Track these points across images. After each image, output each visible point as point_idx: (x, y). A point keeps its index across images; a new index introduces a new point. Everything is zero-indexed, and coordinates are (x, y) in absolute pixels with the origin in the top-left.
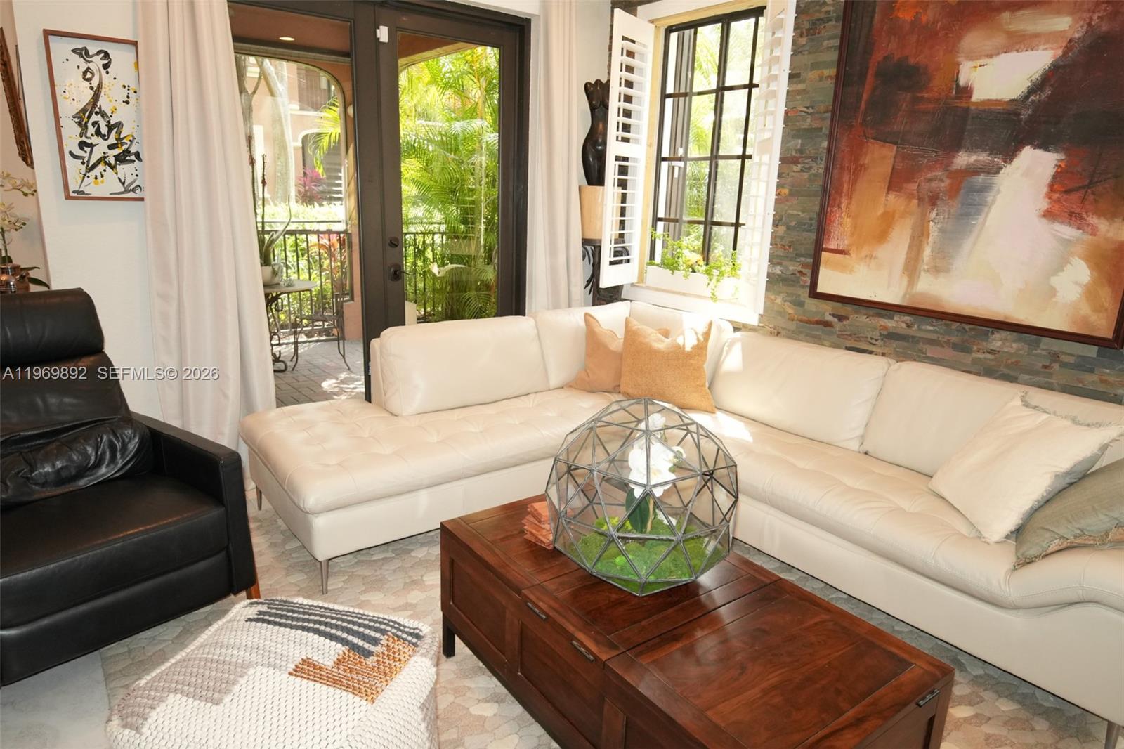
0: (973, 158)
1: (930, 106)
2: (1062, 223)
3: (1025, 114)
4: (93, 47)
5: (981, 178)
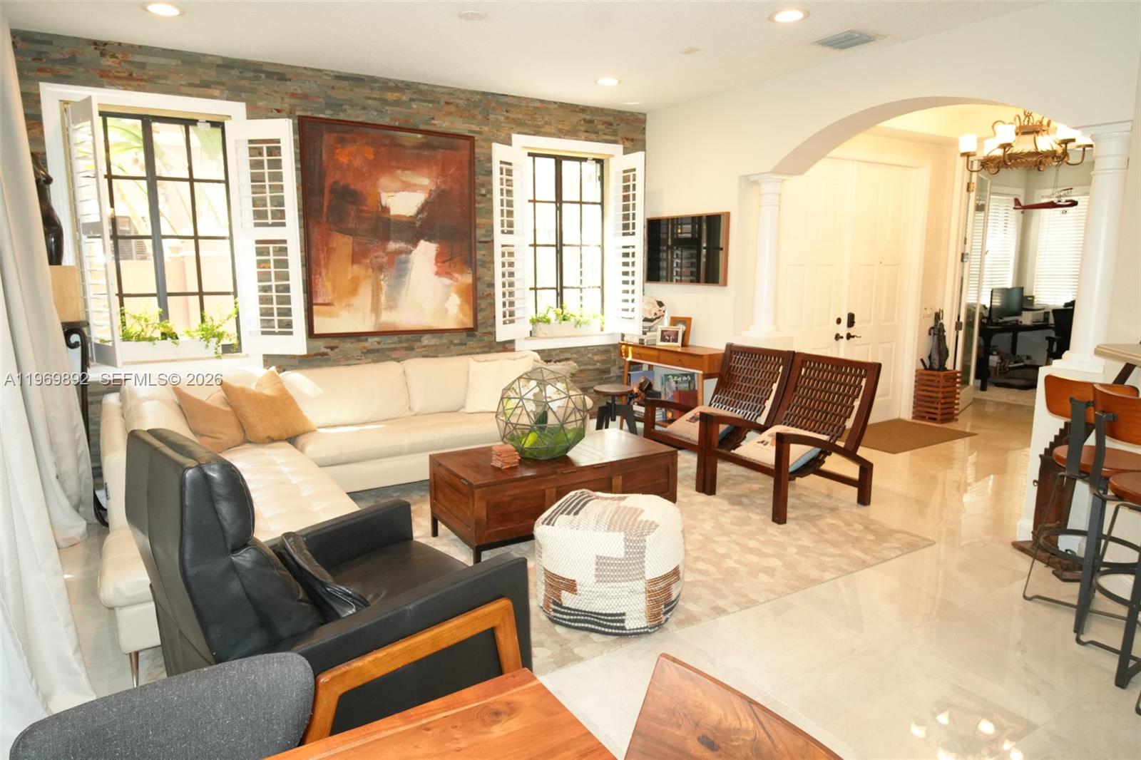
0: (398, 245)
1: (369, 215)
2: (444, 277)
3: (418, 224)
5: (403, 256)
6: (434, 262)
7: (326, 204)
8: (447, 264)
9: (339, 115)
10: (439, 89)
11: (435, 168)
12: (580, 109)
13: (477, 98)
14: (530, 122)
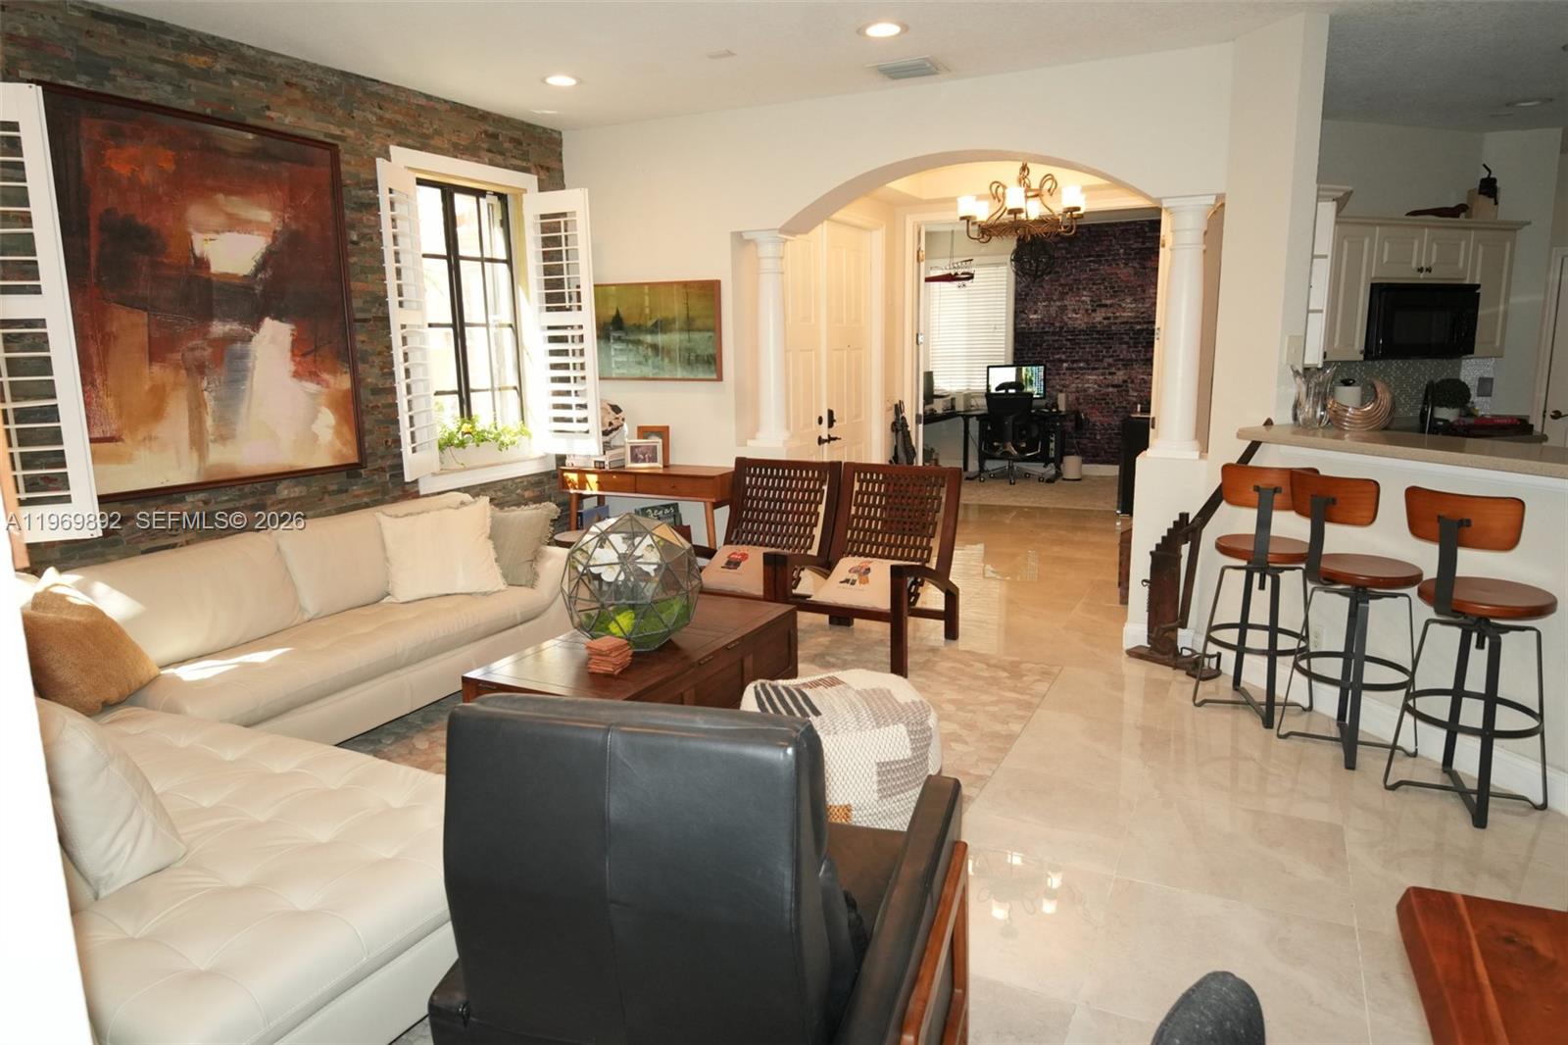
0: (228, 327)
1: (174, 273)
2: (307, 380)
3: (259, 289)
5: (238, 346)
6: (289, 354)
7: (93, 252)
8: (310, 358)
9: (102, 85)
10: (272, 59)
11: (279, 193)
12: (480, 115)
13: (334, 80)
14: (412, 129)
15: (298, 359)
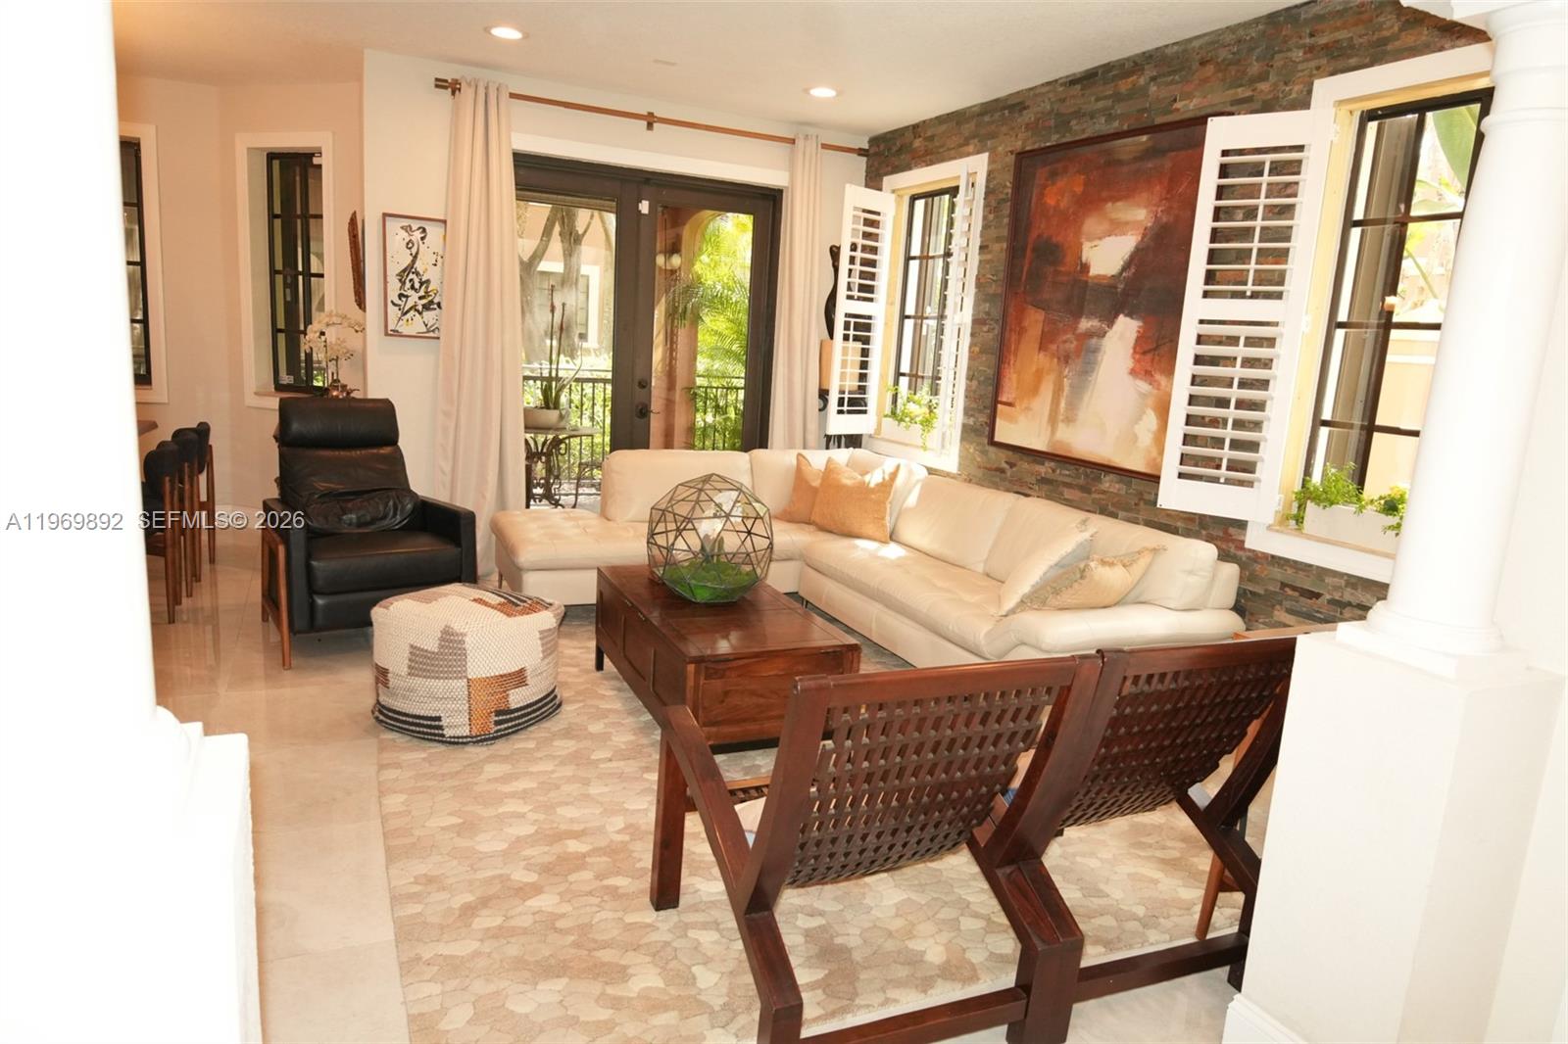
0: (1090, 324)
1: (1065, 278)
2: (1141, 379)
3: (1121, 286)
4: (415, 225)
5: (1094, 341)
6: (1131, 351)
7: (1025, 269)
8: (1149, 356)
10: (1193, 44)
11: (1158, 188)
15: (1137, 356)
